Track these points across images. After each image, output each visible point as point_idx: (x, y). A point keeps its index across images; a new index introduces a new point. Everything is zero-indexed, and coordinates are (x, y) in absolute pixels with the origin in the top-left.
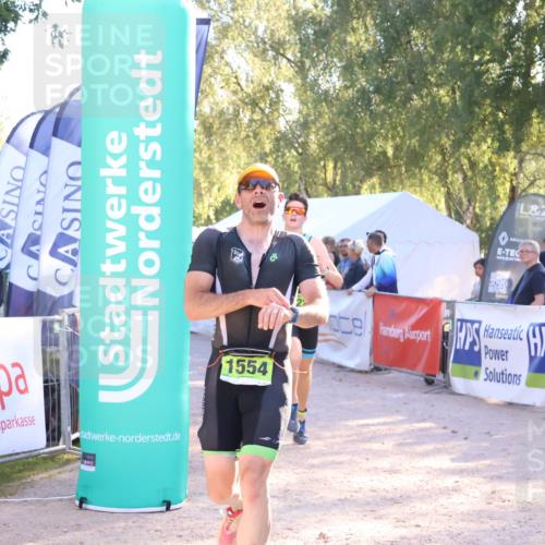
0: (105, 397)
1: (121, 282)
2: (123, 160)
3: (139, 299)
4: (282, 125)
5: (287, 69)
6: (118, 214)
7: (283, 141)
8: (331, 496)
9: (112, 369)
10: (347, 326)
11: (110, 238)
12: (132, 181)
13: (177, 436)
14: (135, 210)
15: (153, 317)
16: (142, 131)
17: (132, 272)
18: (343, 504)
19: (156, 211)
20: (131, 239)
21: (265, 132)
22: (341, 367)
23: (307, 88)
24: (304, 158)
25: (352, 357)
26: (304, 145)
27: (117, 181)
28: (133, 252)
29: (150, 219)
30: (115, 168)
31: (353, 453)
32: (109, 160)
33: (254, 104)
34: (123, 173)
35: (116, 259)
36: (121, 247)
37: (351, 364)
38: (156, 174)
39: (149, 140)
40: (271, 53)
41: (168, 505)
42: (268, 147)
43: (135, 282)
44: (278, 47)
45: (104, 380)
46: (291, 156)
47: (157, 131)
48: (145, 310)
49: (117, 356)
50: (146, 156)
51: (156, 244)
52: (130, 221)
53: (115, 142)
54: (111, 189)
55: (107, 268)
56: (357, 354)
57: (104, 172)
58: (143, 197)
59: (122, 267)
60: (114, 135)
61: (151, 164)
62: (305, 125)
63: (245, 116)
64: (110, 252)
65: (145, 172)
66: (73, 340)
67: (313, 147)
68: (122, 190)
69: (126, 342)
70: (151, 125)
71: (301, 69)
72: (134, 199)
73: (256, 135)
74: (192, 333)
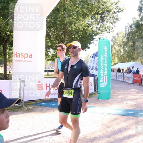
0: (101, 86)
1: (103, 73)
2: (103, 59)
3: (105, 75)
4: (121, 54)
5: (122, 48)
6: (102, 65)
7: (121, 56)
8: (128, 99)
9: (102, 83)
10: (130, 78)
11: (101, 68)
12: (104, 61)
13: (109, 91)
14: (104, 64)
15: (106, 77)
16: (105, 55)
17: (104, 71)
18: (129, 100)
19: (107, 64)
20: (104, 68)
21: (119, 55)
22: (129, 83)
23: (124, 50)
24: (124, 58)
25: (130, 82)
26: (124, 56)
27: (102, 61)
28: (104, 69)
29: (106, 65)
30: (102, 59)
31: (131, 93)
32: (101, 59)
33: (118, 52)
34: (103, 60)
35: (102, 70)
36: (103, 69)
37: (130, 83)
38: (107, 60)
39: (106, 56)
40: (120, 46)
41: (108, 99)
42: (120, 57)
43: (104, 73)
44: (121, 45)
45: (101, 84)
46: (122, 58)
47: (107, 55)
48: (105, 76)
49: (102, 81)
50: (106, 58)
51: (107, 68)
52: (104, 65)
53: (102, 57)
54: (102, 62)
55: (101, 71)
56: (131, 81)
57: (101, 60)
58: (105, 63)
59: (103, 71)
60: (102, 56)
61: (106, 59)
62: (124, 54)
63: (117, 53)
64: (101, 69)
65: (105, 60)
66: (97, 79)
67: (125, 57)
68: (103, 62)
69: (103, 80)
70: (106, 54)
71: (123, 48)
72: (104, 63)
73: (118, 55)
74: (111, 79)
